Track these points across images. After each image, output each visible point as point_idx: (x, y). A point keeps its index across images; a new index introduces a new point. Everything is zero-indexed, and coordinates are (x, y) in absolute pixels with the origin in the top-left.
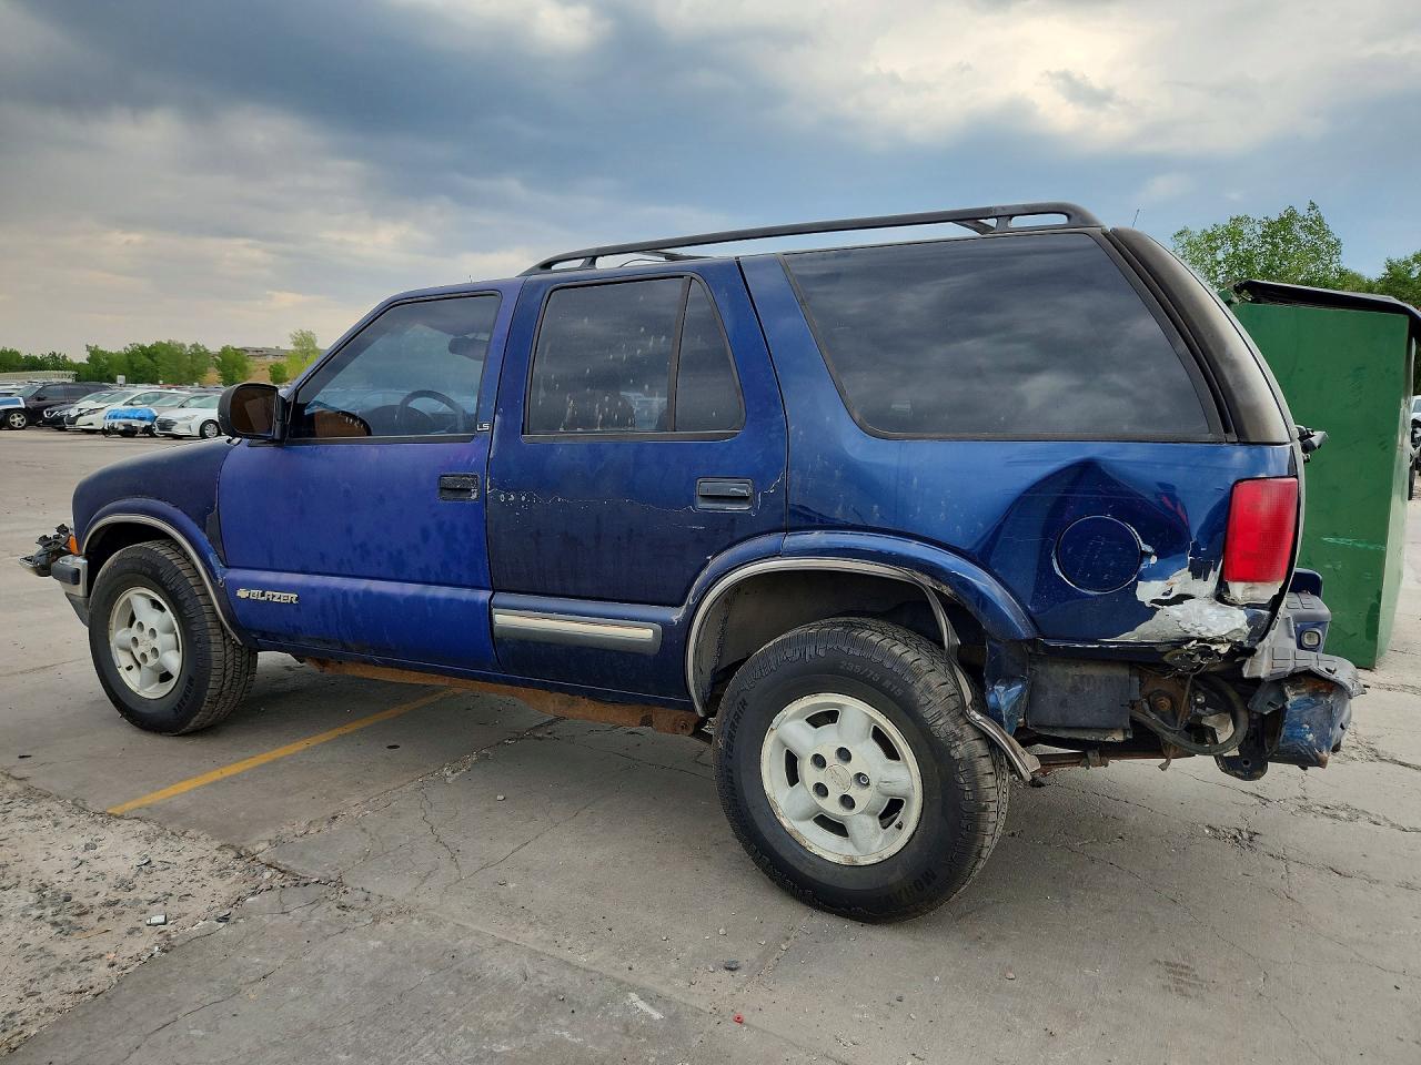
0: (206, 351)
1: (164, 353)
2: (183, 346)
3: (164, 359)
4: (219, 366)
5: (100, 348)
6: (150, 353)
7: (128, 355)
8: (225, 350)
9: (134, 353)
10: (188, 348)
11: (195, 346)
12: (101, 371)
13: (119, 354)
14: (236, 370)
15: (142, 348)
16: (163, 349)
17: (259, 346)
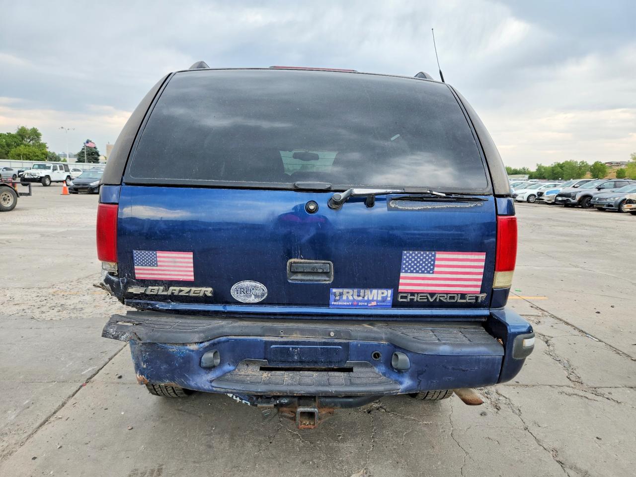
0: (587, 164)
1: (568, 166)
2: (576, 162)
3: (567, 169)
4: (592, 171)
5: (542, 165)
6: (561, 166)
7: (553, 167)
8: (596, 163)
9: (555, 167)
10: (579, 163)
11: (583, 163)
12: (541, 174)
13: (549, 167)
14: (600, 173)
15: (559, 164)
16: (567, 164)
17: (618, 161)
